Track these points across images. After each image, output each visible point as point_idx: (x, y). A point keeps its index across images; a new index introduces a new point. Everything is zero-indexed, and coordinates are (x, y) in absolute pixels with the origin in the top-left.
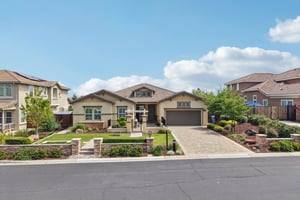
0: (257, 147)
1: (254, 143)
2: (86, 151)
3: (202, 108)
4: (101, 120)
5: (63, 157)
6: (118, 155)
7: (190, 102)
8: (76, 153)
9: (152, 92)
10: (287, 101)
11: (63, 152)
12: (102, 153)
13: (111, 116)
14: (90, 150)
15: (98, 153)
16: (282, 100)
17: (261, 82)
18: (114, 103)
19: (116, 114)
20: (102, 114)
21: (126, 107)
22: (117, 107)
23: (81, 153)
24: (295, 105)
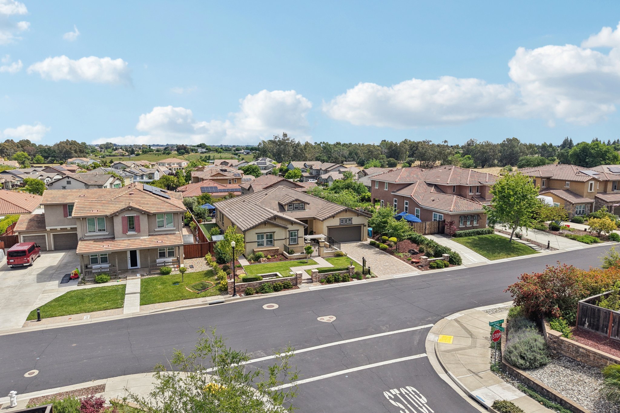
0: (422, 266)
1: (418, 262)
2: (306, 281)
3: (363, 224)
4: (274, 246)
5: (293, 287)
6: (334, 282)
7: (352, 218)
8: (300, 283)
9: (305, 204)
10: (438, 214)
11: (292, 284)
12: (319, 281)
13: (284, 240)
14: (308, 279)
15: (316, 282)
16: (434, 213)
17: (412, 184)
18: (288, 228)
19: (288, 238)
20: (274, 240)
21: (298, 230)
22: (289, 231)
23: (303, 283)
24: (445, 220)
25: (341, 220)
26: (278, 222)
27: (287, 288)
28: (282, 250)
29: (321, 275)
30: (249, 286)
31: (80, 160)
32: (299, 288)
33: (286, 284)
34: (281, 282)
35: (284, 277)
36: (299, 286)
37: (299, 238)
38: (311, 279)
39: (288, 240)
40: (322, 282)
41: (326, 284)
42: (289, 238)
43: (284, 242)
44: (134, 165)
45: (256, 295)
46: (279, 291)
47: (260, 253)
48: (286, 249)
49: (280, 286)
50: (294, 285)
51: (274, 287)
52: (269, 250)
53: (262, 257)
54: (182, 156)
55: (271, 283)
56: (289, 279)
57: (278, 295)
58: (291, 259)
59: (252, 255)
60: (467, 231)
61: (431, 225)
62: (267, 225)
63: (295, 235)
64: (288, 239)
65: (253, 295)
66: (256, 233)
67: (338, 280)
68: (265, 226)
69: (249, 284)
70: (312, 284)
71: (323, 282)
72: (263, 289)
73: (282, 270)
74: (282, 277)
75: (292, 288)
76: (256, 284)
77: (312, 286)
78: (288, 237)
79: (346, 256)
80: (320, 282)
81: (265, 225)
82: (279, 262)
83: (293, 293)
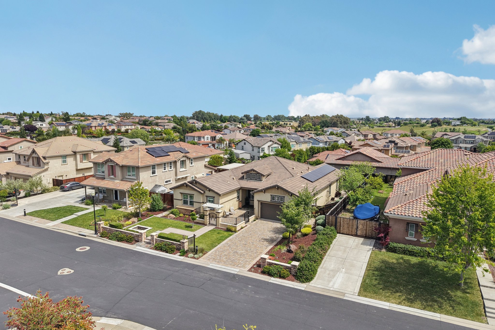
4: (194, 207)
7: (284, 197)
8: (141, 241)
20: (194, 202)
21: (214, 197)
22: (207, 196)
23: (144, 242)
24: (389, 224)
31: (332, 129)
44: (354, 134)
47: (176, 210)
54: (433, 128)
61: (366, 225)
63: (212, 202)
65: (104, 237)
70: (146, 245)
79: (235, 232)
81: (187, 187)
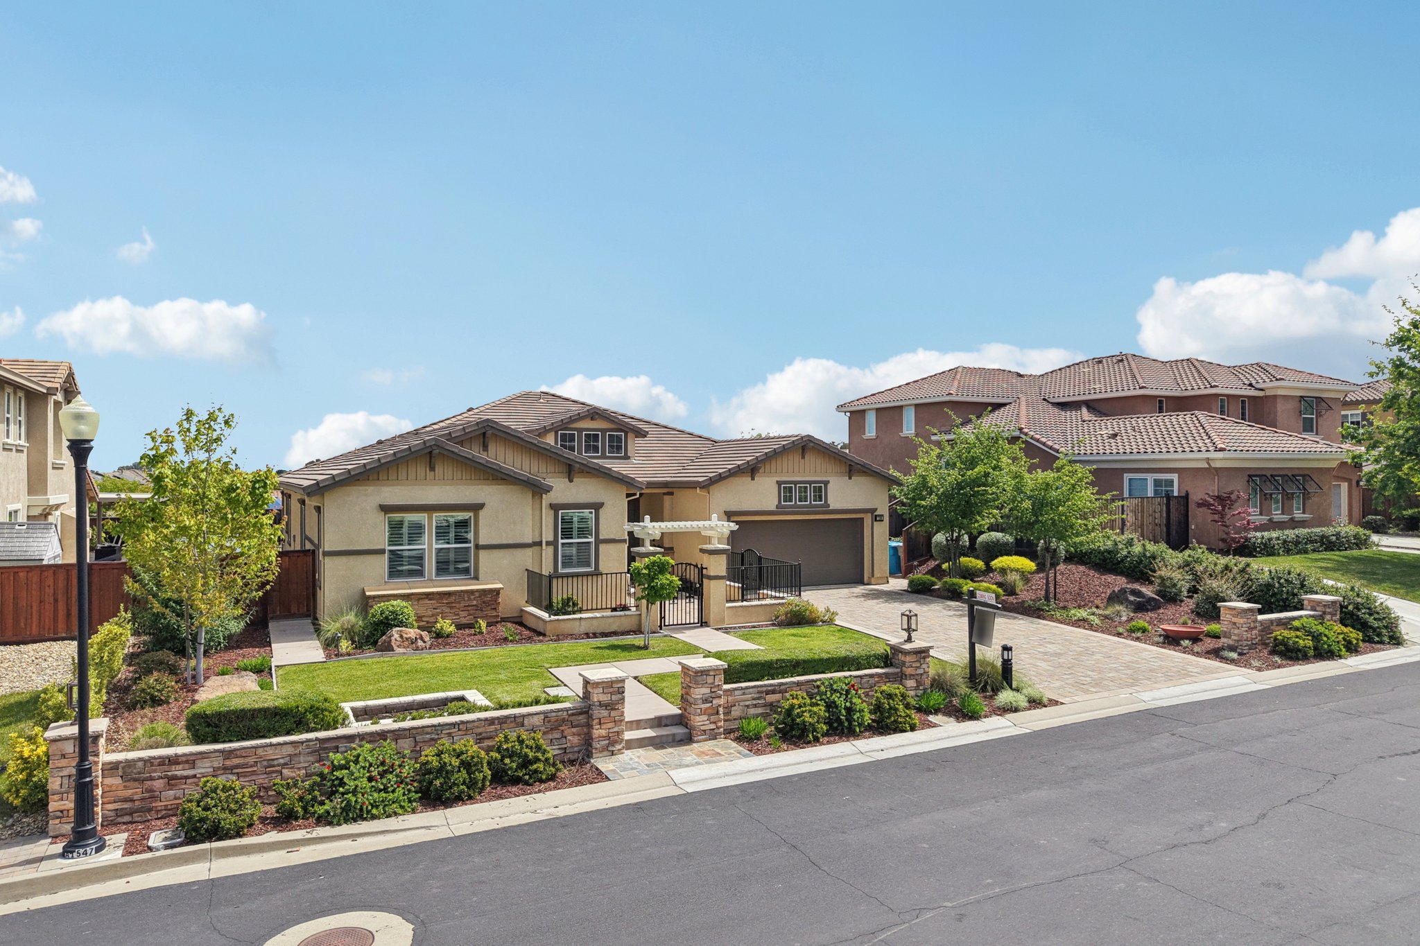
1: (1197, 637)
2: (649, 733)
3: (872, 511)
4: (476, 578)
5: (565, 773)
6: (826, 734)
7: (826, 483)
8: (612, 745)
9: (630, 435)
10: (1151, 478)
11: (552, 752)
12: (728, 732)
13: (529, 552)
14: (659, 722)
15: (713, 736)
16: (1127, 476)
17: (1004, 405)
18: (548, 489)
19: (548, 543)
20: (477, 547)
21: (597, 507)
22: (555, 508)
23: (630, 745)
24: (1187, 495)
25: (786, 490)
26: (499, 456)
27: (516, 781)
28: (515, 598)
29: (738, 696)
30: (226, 770)
32: (600, 776)
33: (511, 754)
34: (479, 740)
35: (501, 707)
36: (603, 763)
37: (602, 547)
38: (680, 720)
39: (548, 552)
40: (749, 739)
41: (778, 750)
42: (553, 543)
43: (526, 559)
45: (273, 836)
46: (459, 799)
47: (395, 603)
48: (539, 589)
49: (466, 765)
50: (572, 762)
51: (425, 770)
52: (449, 594)
53: (401, 624)
55: (406, 746)
56: (536, 721)
57: (443, 833)
58: (559, 638)
59: (351, 618)
60: (1291, 534)
61: (1142, 511)
62: (439, 469)
63: (583, 532)
64: (551, 549)
65: (239, 834)
66: (385, 509)
67: (850, 720)
68: (430, 475)
69: (228, 754)
70: (687, 753)
71: (758, 738)
72: (332, 787)
73: (500, 682)
74: (486, 709)
75: (552, 778)
76: (289, 750)
77: (688, 760)
78: (548, 535)
79: (830, 622)
80: (739, 740)
81: (432, 469)
82: (491, 651)
83: (564, 811)
